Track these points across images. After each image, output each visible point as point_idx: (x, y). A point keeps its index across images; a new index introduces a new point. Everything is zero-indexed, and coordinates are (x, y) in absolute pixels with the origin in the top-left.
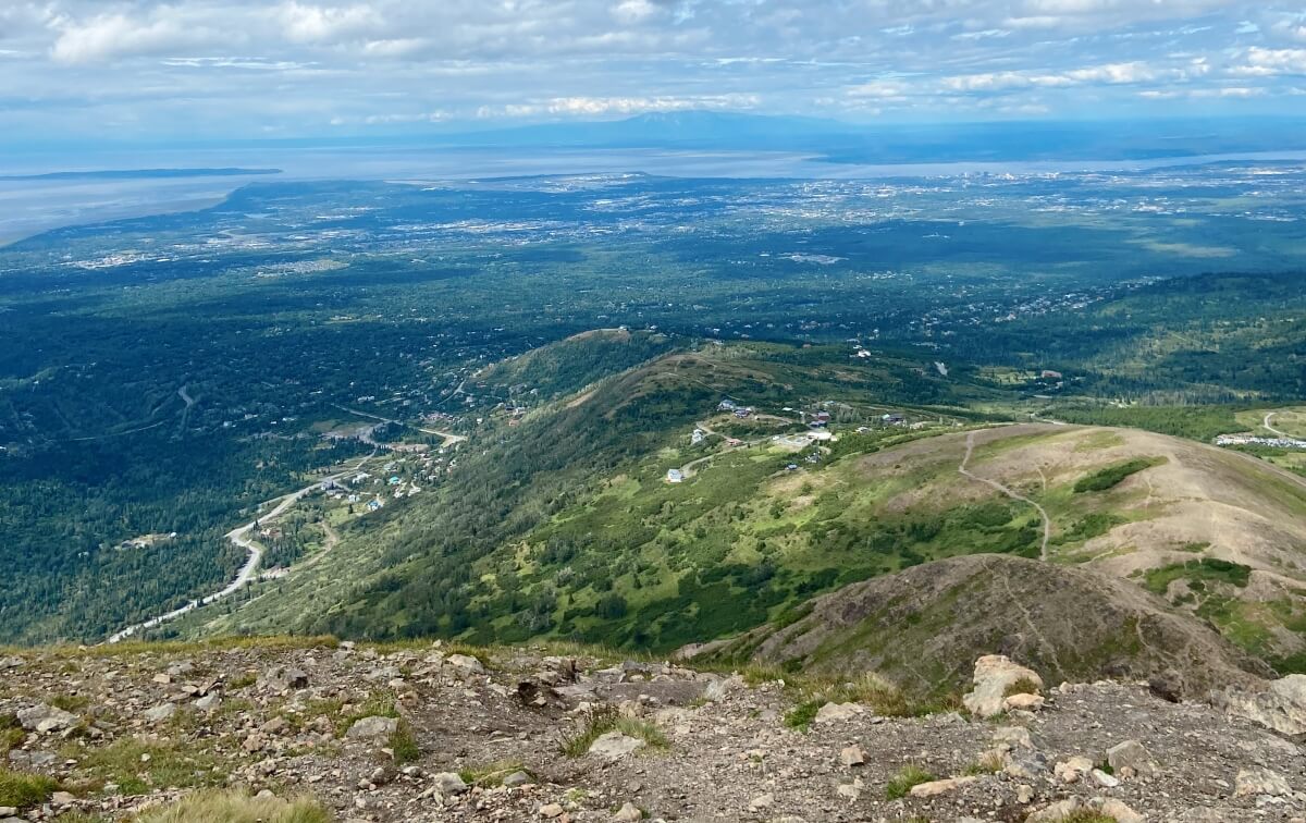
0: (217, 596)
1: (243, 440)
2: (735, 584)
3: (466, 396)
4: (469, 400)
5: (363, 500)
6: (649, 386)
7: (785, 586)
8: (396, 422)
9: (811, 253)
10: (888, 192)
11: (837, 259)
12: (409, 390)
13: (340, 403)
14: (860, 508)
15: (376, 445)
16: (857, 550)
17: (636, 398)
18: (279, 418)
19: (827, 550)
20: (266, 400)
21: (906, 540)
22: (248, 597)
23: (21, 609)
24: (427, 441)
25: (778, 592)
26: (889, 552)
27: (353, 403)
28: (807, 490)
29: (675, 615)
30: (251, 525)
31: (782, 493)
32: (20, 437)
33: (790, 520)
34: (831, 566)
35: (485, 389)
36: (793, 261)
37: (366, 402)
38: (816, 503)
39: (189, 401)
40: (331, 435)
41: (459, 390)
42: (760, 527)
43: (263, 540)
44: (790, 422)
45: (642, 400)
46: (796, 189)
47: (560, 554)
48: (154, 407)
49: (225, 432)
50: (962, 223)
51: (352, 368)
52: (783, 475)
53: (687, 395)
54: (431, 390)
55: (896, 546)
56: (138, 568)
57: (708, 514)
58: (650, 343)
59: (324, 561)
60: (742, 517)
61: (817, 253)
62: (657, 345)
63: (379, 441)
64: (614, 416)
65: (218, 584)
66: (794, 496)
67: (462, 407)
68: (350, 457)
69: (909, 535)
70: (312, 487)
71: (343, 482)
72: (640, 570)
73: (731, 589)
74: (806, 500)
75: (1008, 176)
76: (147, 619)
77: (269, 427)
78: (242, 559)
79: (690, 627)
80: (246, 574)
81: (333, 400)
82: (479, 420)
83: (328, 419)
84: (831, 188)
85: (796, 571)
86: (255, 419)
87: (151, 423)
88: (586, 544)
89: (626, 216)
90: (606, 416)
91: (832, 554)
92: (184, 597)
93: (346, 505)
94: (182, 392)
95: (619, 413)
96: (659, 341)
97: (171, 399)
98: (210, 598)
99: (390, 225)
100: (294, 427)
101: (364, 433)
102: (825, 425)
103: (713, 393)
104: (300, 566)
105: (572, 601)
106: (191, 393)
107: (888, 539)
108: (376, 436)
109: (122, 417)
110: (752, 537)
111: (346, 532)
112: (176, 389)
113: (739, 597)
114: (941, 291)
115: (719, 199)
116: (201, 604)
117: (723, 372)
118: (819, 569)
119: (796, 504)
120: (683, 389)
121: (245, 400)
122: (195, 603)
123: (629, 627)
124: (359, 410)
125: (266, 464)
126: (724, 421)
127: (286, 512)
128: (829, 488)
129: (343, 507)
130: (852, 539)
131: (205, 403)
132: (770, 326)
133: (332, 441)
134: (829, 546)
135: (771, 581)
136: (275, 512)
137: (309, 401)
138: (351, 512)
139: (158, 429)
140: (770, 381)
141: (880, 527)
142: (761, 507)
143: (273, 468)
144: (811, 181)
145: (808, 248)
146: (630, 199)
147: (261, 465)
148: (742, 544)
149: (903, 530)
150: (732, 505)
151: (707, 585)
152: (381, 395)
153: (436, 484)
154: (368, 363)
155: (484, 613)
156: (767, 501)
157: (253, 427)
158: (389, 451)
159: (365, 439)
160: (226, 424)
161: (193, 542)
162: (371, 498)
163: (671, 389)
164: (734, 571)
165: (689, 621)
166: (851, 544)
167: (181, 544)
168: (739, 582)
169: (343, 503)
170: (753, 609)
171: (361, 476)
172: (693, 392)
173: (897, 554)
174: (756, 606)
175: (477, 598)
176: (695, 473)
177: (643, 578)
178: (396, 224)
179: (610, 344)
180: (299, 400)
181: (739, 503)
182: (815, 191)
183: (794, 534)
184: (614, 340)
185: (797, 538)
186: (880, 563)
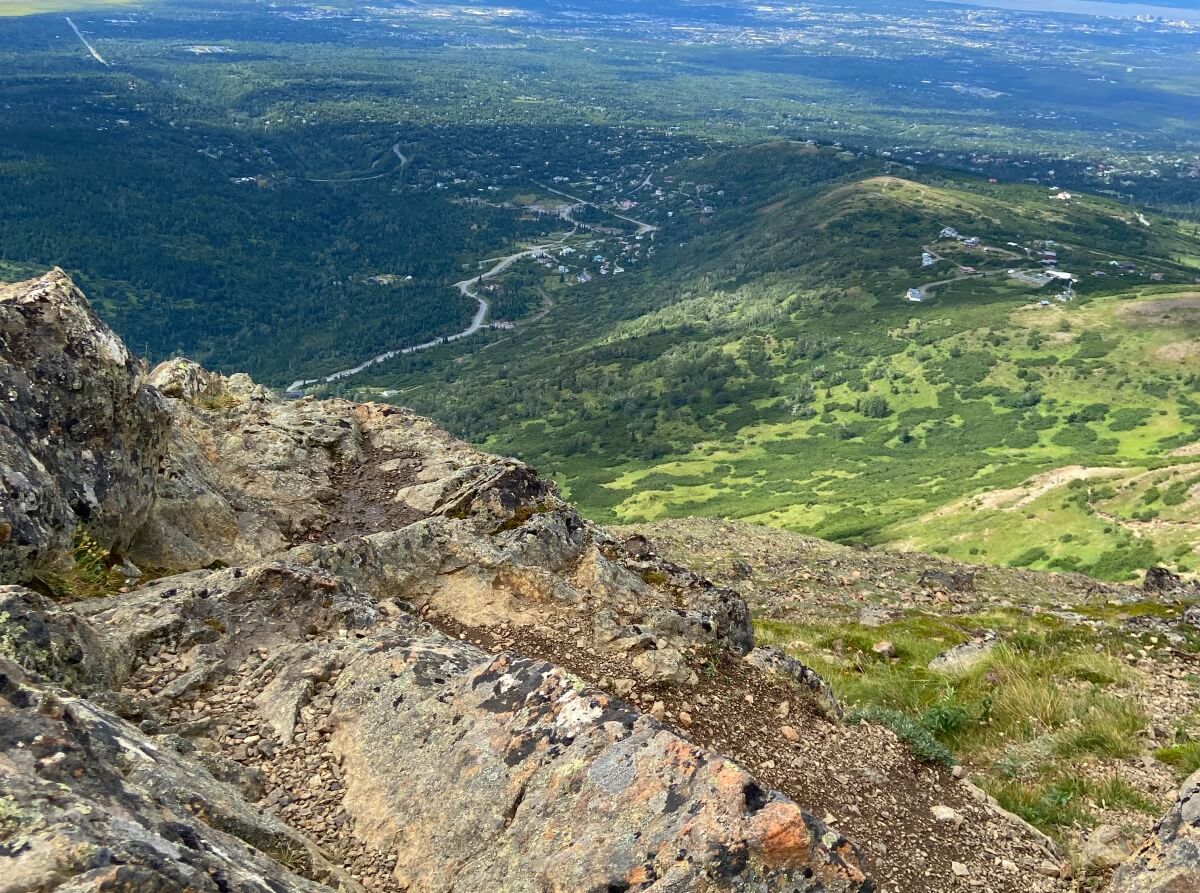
0: (458, 336)
1: (455, 202)
2: (997, 404)
3: (654, 190)
4: (658, 193)
5: (572, 271)
6: (860, 204)
7: (1053, 414)
8: (592, 204)
9: (972, 84)
10: (1054, 28)
11: (999, 94)
12: (598, 176)
13: (538, 179)
14: (1126, 351)
15: (576, 224)
16: (1127, 390)
17: (849, 214)
18: (485, 186)
19: (1095, 386)
20: (472, 168)
21: (1182, 388)
22: (486, 342)
23: (296, 321)
24: (622, 226)
25: (1046, 418)
26: (1164, 397)
27: (550, 181)
28: (1066, 327)
29: (940, 423)
30: (476, 279)
31: (1038, 326)
32: (265, 171)
33: (1054, 353)
34: (1100, 401)
35: (673, 185)
36: (954, 91)
37: (561, 182)
38: (1078, 341)
39: (403, 160)
40: (534, 208)
41: (647, 182)
42: (1017, 355)
43: (488, 295)
44: (1019, 257)
45: (854, 217)
46: (959, 16)
47: (810, 353)
48: (374, 160)
49: (438, 192)
50: (1129, 70)
51: (545, 148)
52: (1035, 310)
53: (899, 217)
54: (620, 179)
55: (1170, 393)
56: (386, 302)
57: (960, 335)
58: (837, 160)
59: (546, 320)
60: (997, 343)
61: (980, 86)
62: (845, 163)
63: (578, 219)
64: (826, 228)
65: (457, 328)
66: (1052, 331)
67: (651, 198)
68: (554, 231)
69: (1186, 384)
70: (525, 254)
71: (551, 253)
72: (896, 377)
73: (993, 408)
74: (1067, 337)
75: (1183, 23)
76: (403, 347)
77: (477, 194)
78: (474, 309)
79: (957, 437)
80: (478, 322)
81: (531, 176)
82: (670, 214)
83: (529, 193)
84: (995, 18)
85: (1061, 401)
86: (463, 184)
87: (373, 174)
88: (834, 347)
89: (786, 26)
90: (818, 227)
91: (1100, 391)
92: (431, 333)
93: (558, 274)
94: (396, 149)
95: (831, 226)
96: (846, 159)
97: (387, 156)
98: (453, 338)
99: (559, 9)
100: (499, 197)
101: (564, 211)
102: (1055, 264)
103: (924, 219)
104: (525, 322)
105: (829, 396)
106: (403, 151)
107: (1163, 385)
108: (573, 214)
109: (346, 165)
110: (1011, 364)
111: (560, 298)
112: (390, 145)
113: (1005, 417)
114: (1109, 138)
115: (879, 17)
116: (446, 342)
117: (931, 199)
118: (1088, 402)
119: (1054, 339)
120: (893, 211)
121: (452, 165)
122: (441, 340)
123: (892, 427)
124: (556, 189)
125: (479, 227)
126: (952, 248)
127: (504, 273)
128: (1089, 328)
129: (554, 275)
130: (1123, 379)
131: (418, 162)
132: (941, 155)
133: (536, 214)
134: (1096, 383)
135: (1037, 407)
136: (495, 271)
137: (509, 174)
138: (562, 280)
139: (379, 180)
140: (979, 213)
141: (1153, 372)
142: (1016, 336)
143: (486, 231)
144: (975, 8)
145: (972, 78)
146: (790, 9)
147: (475, 227)
148: (1000, 369)
149: (1179, 378)
150: (985, 331)
151: (968, 401)
152: (574, 178)
153: (638, 266)
154: (559, 146)
155: (743, 393)
156: (1022, 331)
157: (463, 191)
158: (589, 231)
159: (565, 215)
160: (439, 185)
161: (428, 287)
162: (579, 272)
163: (883, 210)
164: (996, 392)
165: (955, 430)
166: (1121, 385)
167: (418, 286)
168: (1002, 403)
169: (555, 271)
170: (1020, 429)
171: (566, 250)
172: (904, 216)
173: (1174, 400)
174: (1024, 426)
175: (732, 379)
176: (933, 295)
177: (898, 384)
178: (566, 10)
179: (797, 156)
180: (500, 173)
181: (993, 329)
182: (980, 19)
183: (1056, 367)
184: (801, 152)
185: (1061, 371)
186: (1155, 406)
